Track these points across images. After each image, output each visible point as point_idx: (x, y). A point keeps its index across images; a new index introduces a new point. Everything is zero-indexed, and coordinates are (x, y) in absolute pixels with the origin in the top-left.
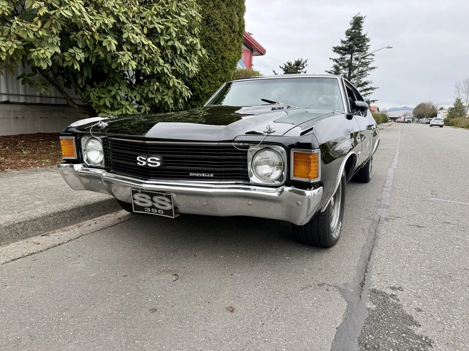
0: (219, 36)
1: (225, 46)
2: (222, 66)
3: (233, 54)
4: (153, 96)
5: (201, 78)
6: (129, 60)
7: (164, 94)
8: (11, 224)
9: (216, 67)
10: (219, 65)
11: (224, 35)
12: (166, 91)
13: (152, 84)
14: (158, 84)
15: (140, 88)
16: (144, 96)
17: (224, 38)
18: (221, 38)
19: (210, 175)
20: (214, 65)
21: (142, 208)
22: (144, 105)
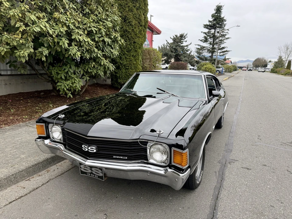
0: (132, 29)
1: (136, 35)
2: (134, 47)
3: (141, 40)
4: (91, 71)
5: (121, 55)
6: (76, 52)
7: (98, 69)
8: (7, 176)
9: (130, 48)
10: (132, 47)
11: (135, 28)
12: (99, 67)
13: (90, 63)
14: (94, 63)
15: (83, 66)
16: (86, 71)
17: (135, 30)
18: (133, 30)
19: (125, 158)
20: (129, 47)
21: (86, 173)
22: (85, 76)
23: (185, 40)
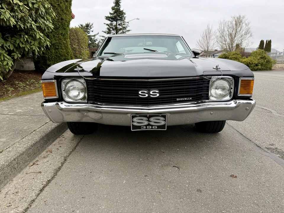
0: (58, 3)
1: (63, 11)
2: (62, 25)
3: (68, 17)
4: (24, 46)
6: (10, 17)
7: (32, 44)
8: (9, 162)
9: (58, 26)
10: (60, 24)
11: (61, 3)
12: (33, 42)
13: (22, 36)
14: (27, 36)
15: (12, 40)
16: (16, 45)
17: (61, 5)
18: (59, 5)
19: (190, 98)
20: (56, 23)
21: (139, 127)
22: (16, 53)
23: (91, 30)
